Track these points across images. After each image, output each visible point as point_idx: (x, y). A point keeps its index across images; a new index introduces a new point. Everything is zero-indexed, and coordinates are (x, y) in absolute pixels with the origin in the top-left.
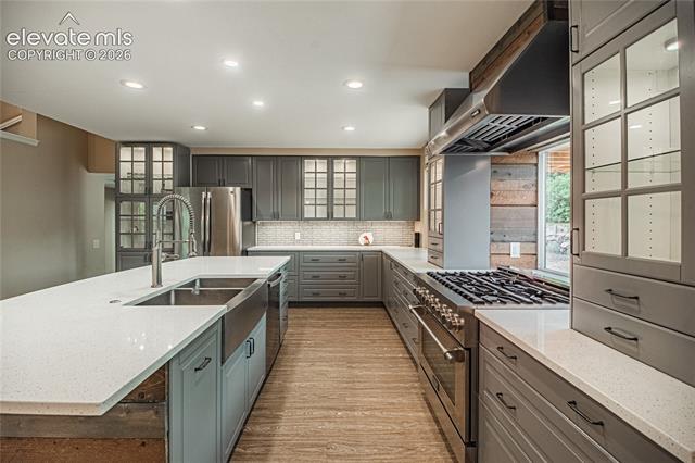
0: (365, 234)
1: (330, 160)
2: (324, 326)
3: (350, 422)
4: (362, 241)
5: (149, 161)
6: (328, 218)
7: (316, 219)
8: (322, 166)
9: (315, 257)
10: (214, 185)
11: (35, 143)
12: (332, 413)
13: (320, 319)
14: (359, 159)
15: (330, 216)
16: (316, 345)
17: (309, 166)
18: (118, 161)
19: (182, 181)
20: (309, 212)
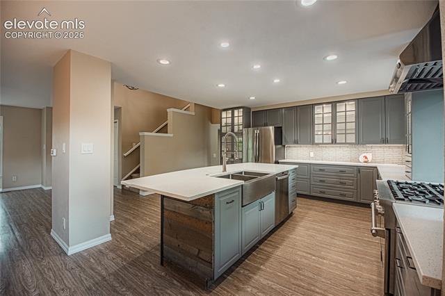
0: (365, 154)
1: (334, 104)
2: (323, 212)
3: (319, 264)
4: (362, 159)
5: (233, 117)
6: (332, 143)
7: (323, 144)
8: (328, 109)
9: (322, 168)
10: (262, 126)
11: (194, 114)
12: (309, 256)
13: (322, 207)
14: (358, 101)
15: (334, 142)
16: (314, 221)
17: (318, 110)
18: (221, 118)
19: (247, 125)
20: (318, 139)
